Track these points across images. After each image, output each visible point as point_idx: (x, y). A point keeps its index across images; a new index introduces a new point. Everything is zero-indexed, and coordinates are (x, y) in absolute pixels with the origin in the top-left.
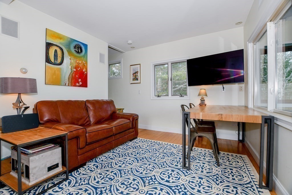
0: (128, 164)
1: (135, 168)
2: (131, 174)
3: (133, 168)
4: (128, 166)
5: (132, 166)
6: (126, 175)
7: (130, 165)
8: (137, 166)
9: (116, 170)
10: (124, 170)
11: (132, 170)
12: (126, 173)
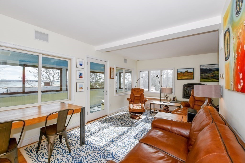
0: (121, 151)
1: (116, 147)
2: (118, 143)
3: (117, 148)
4: (121, 150)
5: (118, 149)
6: (122, 143)
7: (119, 150)
8: (114, 148)
9: (128, 147)
10: (123, 147)
11: (118, 146)
12: (122, 145)
